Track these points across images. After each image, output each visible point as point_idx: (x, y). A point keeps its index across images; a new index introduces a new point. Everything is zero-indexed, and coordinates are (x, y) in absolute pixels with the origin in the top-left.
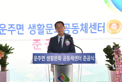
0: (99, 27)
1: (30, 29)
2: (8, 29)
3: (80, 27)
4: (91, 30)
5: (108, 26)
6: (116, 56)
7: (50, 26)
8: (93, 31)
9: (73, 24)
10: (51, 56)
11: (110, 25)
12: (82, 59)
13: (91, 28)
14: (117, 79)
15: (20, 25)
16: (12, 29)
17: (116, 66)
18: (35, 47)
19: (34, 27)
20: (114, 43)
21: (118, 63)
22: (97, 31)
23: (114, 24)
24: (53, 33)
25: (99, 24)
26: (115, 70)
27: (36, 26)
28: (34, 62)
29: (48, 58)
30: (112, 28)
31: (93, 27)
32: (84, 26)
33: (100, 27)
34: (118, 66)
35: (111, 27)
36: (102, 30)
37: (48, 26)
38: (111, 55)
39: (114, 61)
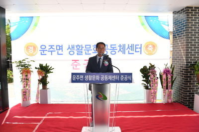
0: (136, 48)
1: (69, 50)
2: (48, 50)
3: (118, 48)
4: (129, 51)
5: (145, 48)
6: (152, 76)
7: (89, 47)
8: (131, 52)
9: (111, 45)
10: (90, 76)
12: (120, 79)
13: (128, 49)
14: (152, 97)
15: (59, 46)
16: (52, 50)
17: (152, 85)
18: (73, 67)
19: (73, 47)
20: (150, 64)
21: (153, 82)
22: (134, 52)
23: (150, 45)
24: (92, 53)
25: (136, 45)
26: (150, 89)
27: (75, 47)
28: (73, 81)
29: (87, 77)
30: (149, 50)
31: (130, 48)
32: (122, 47)
33: (138, 48)
36: (139, 52)
37: (87, 47)
38: (147, 75)
39: (150, 81)
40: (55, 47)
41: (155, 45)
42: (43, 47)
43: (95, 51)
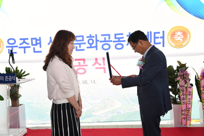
0: (155, 38)
2: (19, 46)
5: (169, 36)
6: (182, 82)
7: (81, 38)
9: (116, 35)
11: (173, 34)
14: (183, 116)
15: (36, 39)
16: (24, 45)
17: (182, 97)
20: (179, 62)
21: (184, 93)
23: (179, 32)
24: (86, 49)
25: (155, 33)
30: (176, 39)
33: (158, 38)
34: (185, 97)
35: (175, 37)
36: (160, 43)
37: (78, 38)
38: (174, 80)
39: (179, 89)
40: (29, 41)
41: (186, 31)
43: (91, 44)
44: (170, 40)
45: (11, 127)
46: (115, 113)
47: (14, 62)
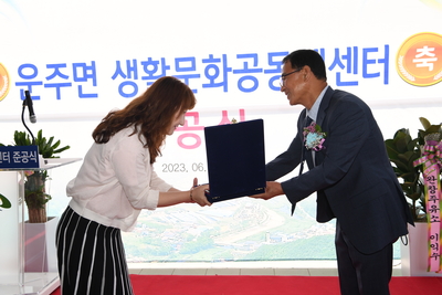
0: (366, 62)
1: (120, 79)
2: (45, 82)
4: (338, 75)
5: (401, 59)
6: (430, 169)
7: (188, 64)
8: (345, 77)
9: (271, 55)
11: (411, 53)
13: (337, 69)
14: (433, 251)
15: (83, 65)
16: (58, 79)
17: (430, 204)
19: (132, 69)
20: (424, 121)
21: (436, 194)
22: (359, 77)
23: (426, 47)
25: (366, 51)
27: (140, 68)
30: (418, 65)
33: (373, 62)
34: (437, 204)
35: (415, 61)
36: (378, 75)
37: (182, 65)
38: (412, 164)
39: (422, 187)
40: (68, 71)
42: (28, 72)
43: (212, 78)
44: (401, 66)
45: (27, 269)
46: (269, 240)
47: (33, 120)
